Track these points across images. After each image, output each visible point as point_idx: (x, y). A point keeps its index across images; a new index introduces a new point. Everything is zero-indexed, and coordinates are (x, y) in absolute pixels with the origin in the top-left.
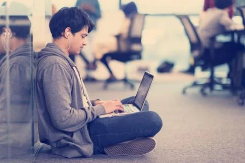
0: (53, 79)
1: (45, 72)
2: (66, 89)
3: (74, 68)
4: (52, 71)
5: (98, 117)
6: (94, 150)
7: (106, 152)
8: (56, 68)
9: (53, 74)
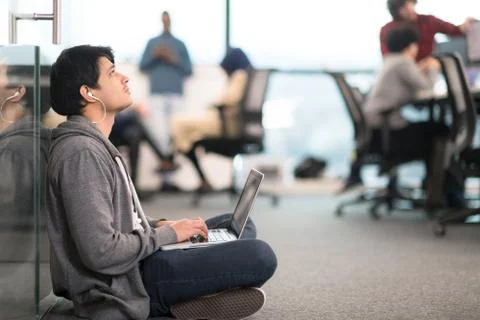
0: (82, 177)
1: (66, 165)
2: (105, 196)
3: (117, 159)
4: (78, 163)
5: (160, 250)
6: (151, 309)
7: (173, 313)
8: (86, 158)
9: (82, 168)
